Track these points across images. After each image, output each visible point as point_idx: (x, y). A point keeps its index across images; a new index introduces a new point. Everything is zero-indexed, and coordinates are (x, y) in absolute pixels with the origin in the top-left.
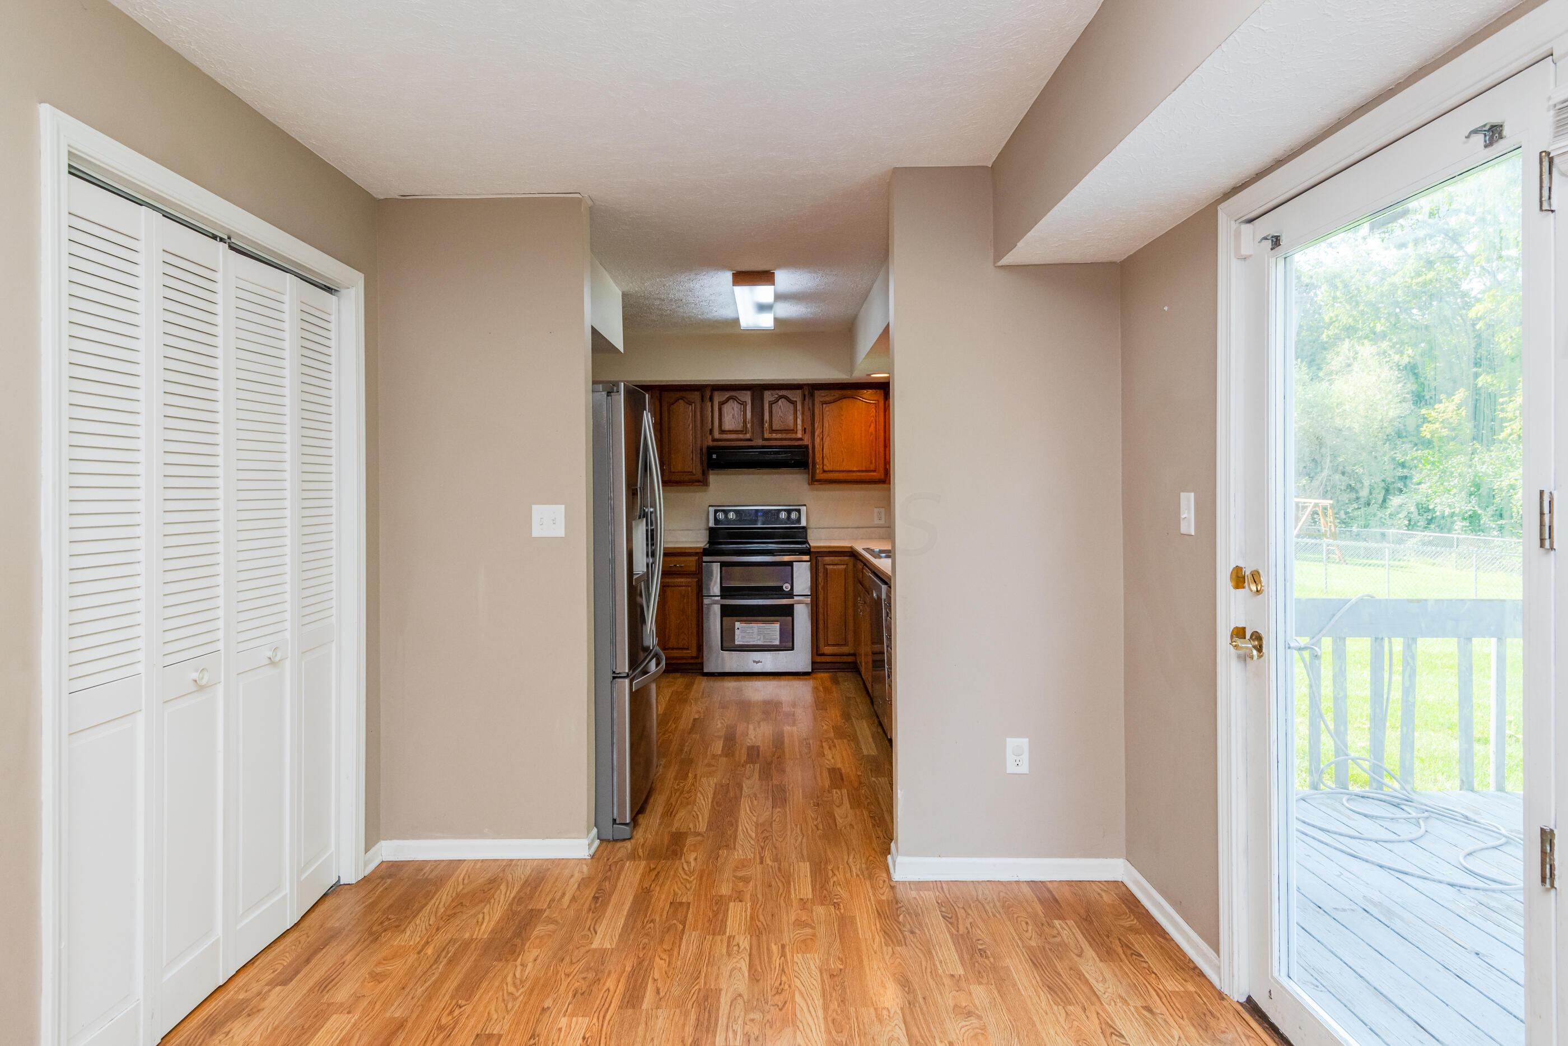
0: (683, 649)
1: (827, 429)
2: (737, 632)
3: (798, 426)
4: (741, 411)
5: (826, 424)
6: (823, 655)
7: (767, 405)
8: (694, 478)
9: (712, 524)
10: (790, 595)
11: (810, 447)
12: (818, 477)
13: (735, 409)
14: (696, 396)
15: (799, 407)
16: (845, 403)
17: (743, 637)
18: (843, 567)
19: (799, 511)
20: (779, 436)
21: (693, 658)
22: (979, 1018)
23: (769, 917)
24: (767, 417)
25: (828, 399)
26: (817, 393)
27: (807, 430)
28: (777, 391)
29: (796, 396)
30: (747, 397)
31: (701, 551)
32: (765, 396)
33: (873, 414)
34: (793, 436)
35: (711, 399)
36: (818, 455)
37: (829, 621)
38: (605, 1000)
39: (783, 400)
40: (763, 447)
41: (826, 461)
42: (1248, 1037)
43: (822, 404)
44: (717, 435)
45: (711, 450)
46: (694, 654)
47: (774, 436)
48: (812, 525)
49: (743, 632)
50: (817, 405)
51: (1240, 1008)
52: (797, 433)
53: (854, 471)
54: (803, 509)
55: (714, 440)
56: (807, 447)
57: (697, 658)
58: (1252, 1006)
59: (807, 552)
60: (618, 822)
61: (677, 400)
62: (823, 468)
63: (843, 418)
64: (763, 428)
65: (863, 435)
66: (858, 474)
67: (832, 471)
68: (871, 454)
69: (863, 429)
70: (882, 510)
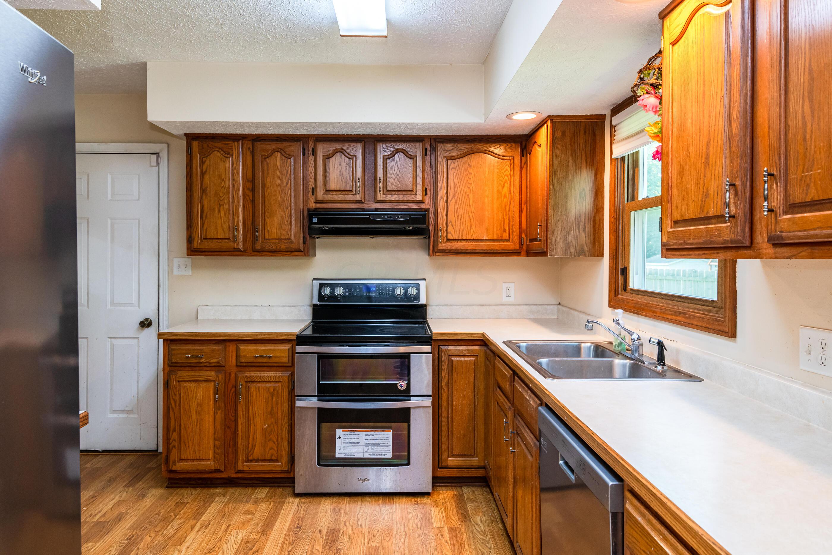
0: (271, 460)
1: (452, 190)
2: (338, 442)
3: (418, 186)
4: (350, 167)
5: (451, 184)
6: (447, 468)
7: (382, 160)
8: (294, 246)
9: (316, 301)
10: (406, 394)
11: (432, 211)
12: (440, 247)
13: (343, 164)
14: (297, 148)
15: (419, 163)
16: (474, 159)
17: (346, 449)
18: (473, 359)
19: (417, 287)
20: (395, 197)
21: (283, 472)
24: (380, 174)
25: (453, 154)
26: (441, 146)
27: (428, 191)
28: (393, 144)
29: (416, 149)
30: (358, 150)
31: (294, 338)
32: (378, 150)
33: (507, 173)
34: (412, 197)
35: (314, 153)
36: (441, 222)
37: (454, 426)
39: (400, 154)
40: (376, 210)
41: (450, 229)
43: (447, 160)
44: (320, 195)
45: (311, 213)
46: (285, 468)
47: (389, 197)
48: (432, 301)
49: (345, 442)
50: (441, 161)
52: (416, 194)
53: (482, 240)
54: (422, 284)
55: (317, 202)
56: (428, 210)
57: (287, 472)
59: (427, 341)
61: (273, 152)
62: (447, 236)
63: (471, 177)
64: (376, 188)
65: (495, 197)
66: (488, 243)
67: (458, 240)
68: (504, 220)
69: (495, 190)
70: (512, 285)
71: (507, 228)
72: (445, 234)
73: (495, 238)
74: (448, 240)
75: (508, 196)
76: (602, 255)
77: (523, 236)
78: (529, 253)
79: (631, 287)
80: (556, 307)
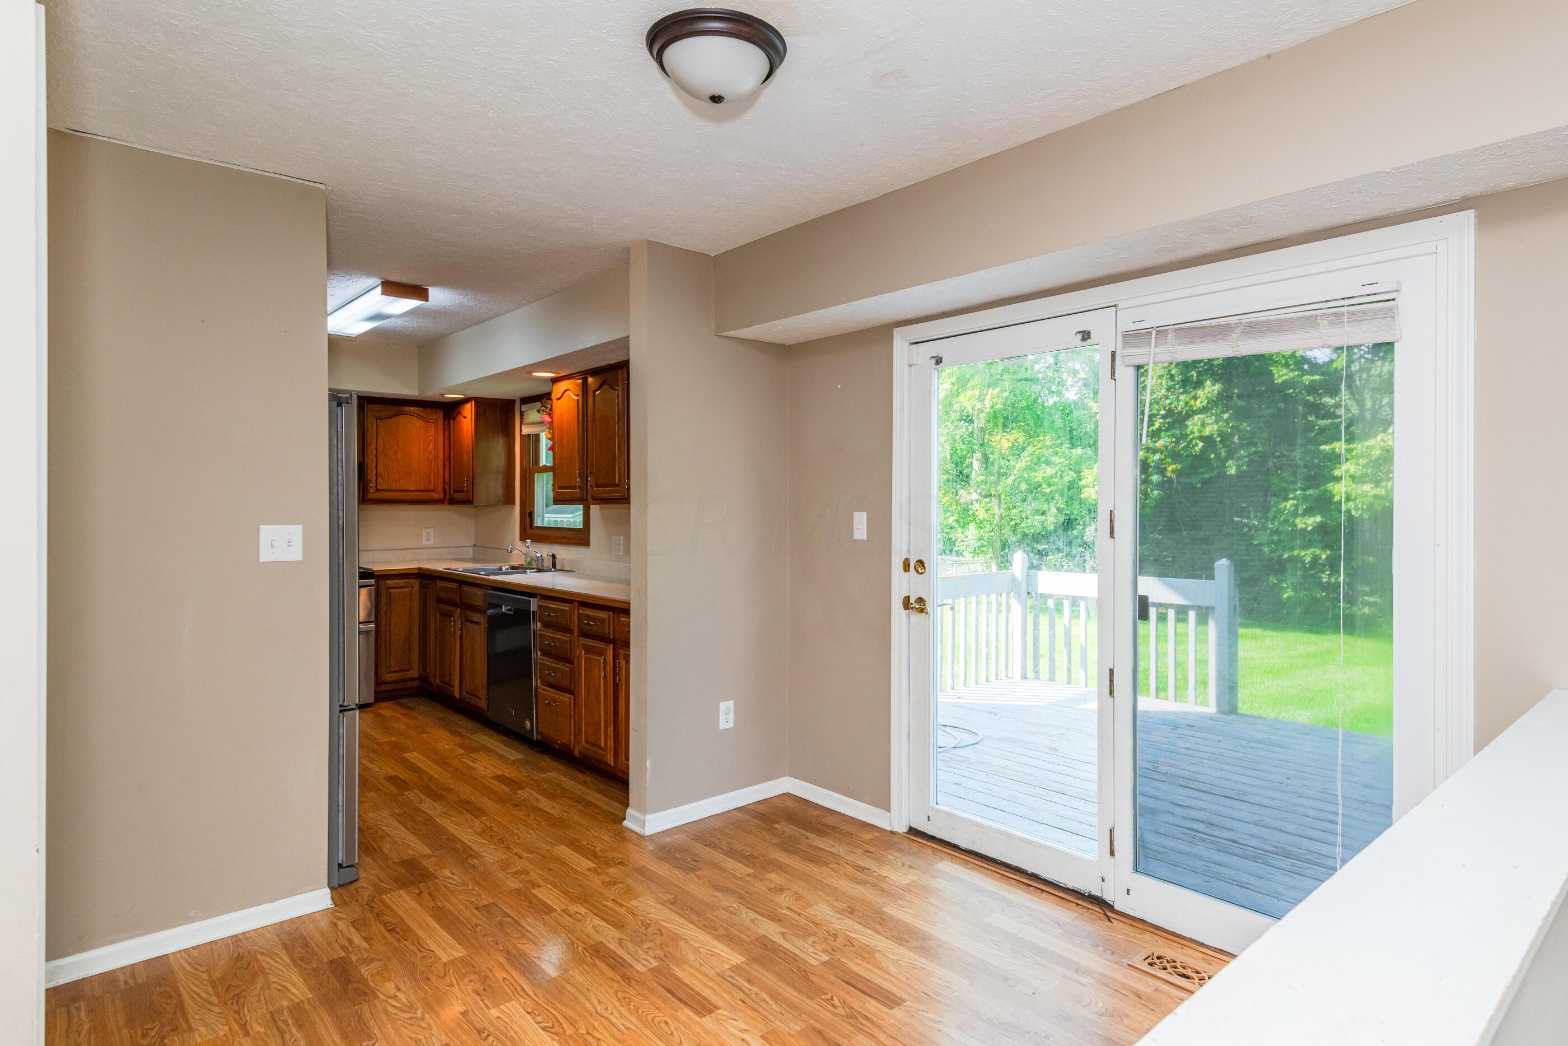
1: (381, 445)
5: (380, 441)
6: (385, 683)
12: (370, 496)
16: (401, 419)
18: (408, 590)
22: (788, 889)
23: (579, 888)
25: (382, 414)
26: (370, 407)
33: (432, 434)
36: (371, 473)
38: (513, 985)
41: (379, 480)
42: (922, 847)
43: (377, 420)
50: (371, 420)
51: (907, 835)
53: (410, 491)
58: (913, 831)
60: (344, 865)
62: (378, 487)
63: (399, 435)
65: (422, 455)
66: (415, 493)
67: (387, 490)
68: (429, 475)
69: (421, 447)
70: (431, 530)
71: (432, 480)
72: (374, 485)
73: (422, 489)
74: (377, 490)
75: (433, 452)
76: (514, 503)
77: (447, 487)
78: (452, 502)
79: (535, 525)
80: (471, 548)
